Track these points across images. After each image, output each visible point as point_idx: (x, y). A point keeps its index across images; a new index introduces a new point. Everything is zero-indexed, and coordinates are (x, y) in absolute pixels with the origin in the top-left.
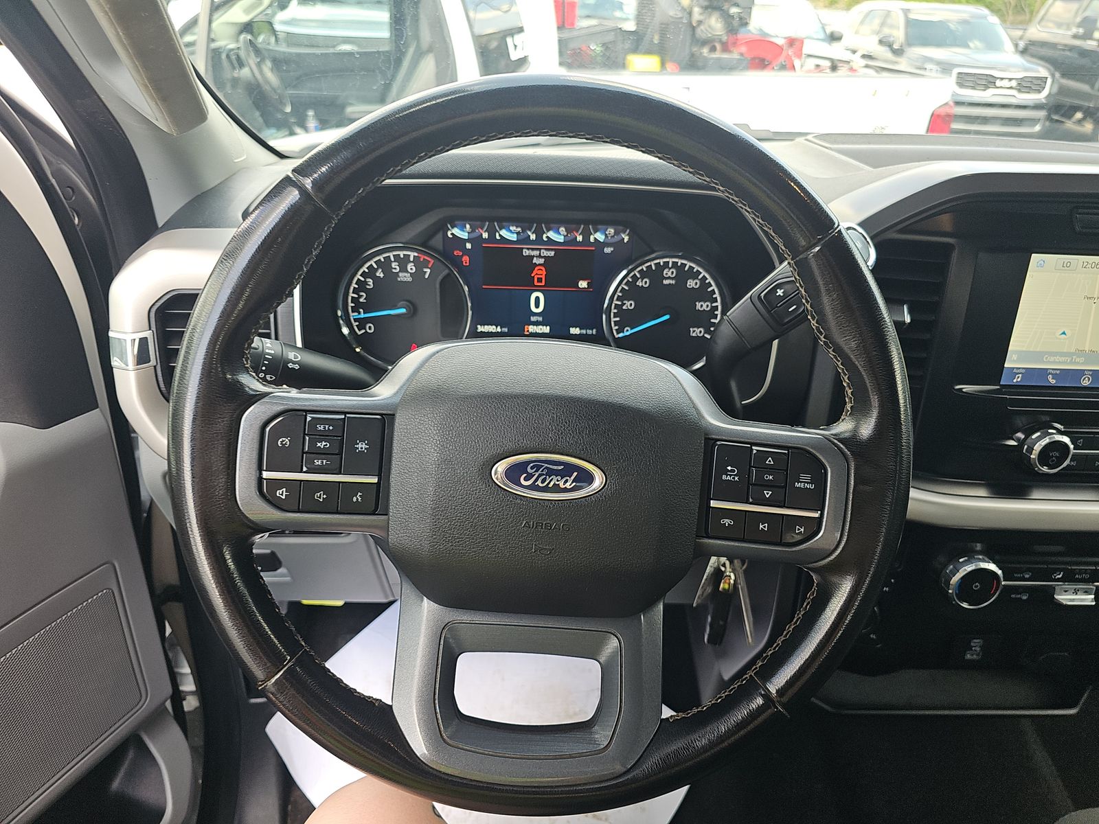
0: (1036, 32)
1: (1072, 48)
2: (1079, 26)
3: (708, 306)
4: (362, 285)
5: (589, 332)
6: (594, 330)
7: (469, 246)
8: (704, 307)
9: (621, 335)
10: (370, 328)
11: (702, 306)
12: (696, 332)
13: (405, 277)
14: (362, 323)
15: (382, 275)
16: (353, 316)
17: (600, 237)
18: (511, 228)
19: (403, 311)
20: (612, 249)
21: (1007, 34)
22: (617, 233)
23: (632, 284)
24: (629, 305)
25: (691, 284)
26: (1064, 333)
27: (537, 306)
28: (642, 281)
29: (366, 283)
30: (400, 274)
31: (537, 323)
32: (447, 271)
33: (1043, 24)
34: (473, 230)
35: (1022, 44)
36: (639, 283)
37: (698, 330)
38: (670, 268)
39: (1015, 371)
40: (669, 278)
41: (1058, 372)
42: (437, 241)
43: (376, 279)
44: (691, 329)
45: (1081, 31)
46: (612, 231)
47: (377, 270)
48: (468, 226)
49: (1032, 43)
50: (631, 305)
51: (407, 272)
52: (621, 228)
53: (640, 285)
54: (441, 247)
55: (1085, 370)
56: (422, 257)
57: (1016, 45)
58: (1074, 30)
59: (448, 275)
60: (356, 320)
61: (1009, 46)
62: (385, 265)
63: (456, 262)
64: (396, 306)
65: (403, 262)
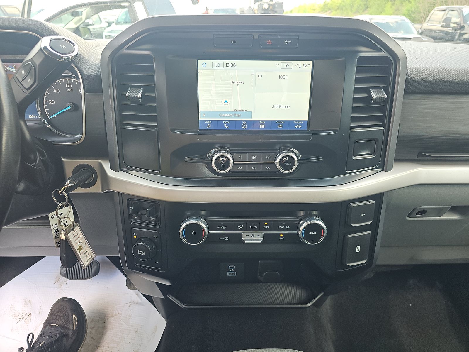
0: (426, 26)
1: (441, 31)
2: (443, 22)
21: (414, 27)
23: (51, 92)
26: (226, 102)
28: (56, 90)
33: (429, 22)
35: (420, 31)
38: (68, 83)
39: (206, 122)
40: (69, 88)
41: (229, 122)
45: (444, 24)
49: (425, 30)
55: (243, 121)
57: (418, 31)
58: (442, 24)
61: (416, 32)
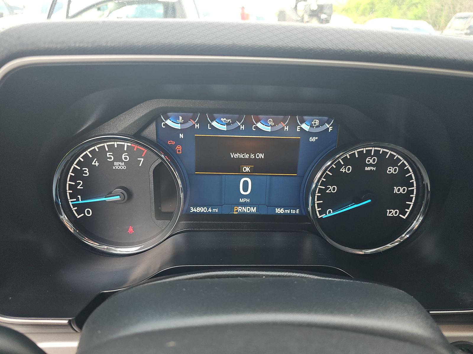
3: (404, 190)
4: (78, 174)
5: (293, 212)
6: (298, 211)
7: (181, 136)
8: (401, 190)
9: (324, 216)
10: (88, 212)
11: (399, 190)
12: (392, 213)
13: (119, 166)
14: (81, 208)
15: (97, 164)
16: (72, 202)
17: (305, 127)
18: (222, 119)
19: (117, 198)
20: (317, 138)
22: (322, 124)
23: (336, 171)
24: (332, 189)
25: (391, 170)
27: (245, 189)
28: (345, 168)
29: (82, 172)
30: (115, 163)
31: (244, 205)
32: (160, 161)
34: (185, 122)
36: (343, 170)
37: (393, 212)
38: (372, 156)
40: (371, 165)
42: (151, 132)
43: (92, 169)
44: (388, 210)
45: (468, 32)
46: (317, 122)
47: (92, 160)
48: (181, 118)
50: (334, 188)
51: (122, 161)
52: (326, 118)
53: (344, 171)
54: (154, 137)
56: (136, 147)
59: (160, 164)
60: (74, 206)
62: (100, 155)
63: (169, 151)
64: (110, 193)
65: (118, 152)
